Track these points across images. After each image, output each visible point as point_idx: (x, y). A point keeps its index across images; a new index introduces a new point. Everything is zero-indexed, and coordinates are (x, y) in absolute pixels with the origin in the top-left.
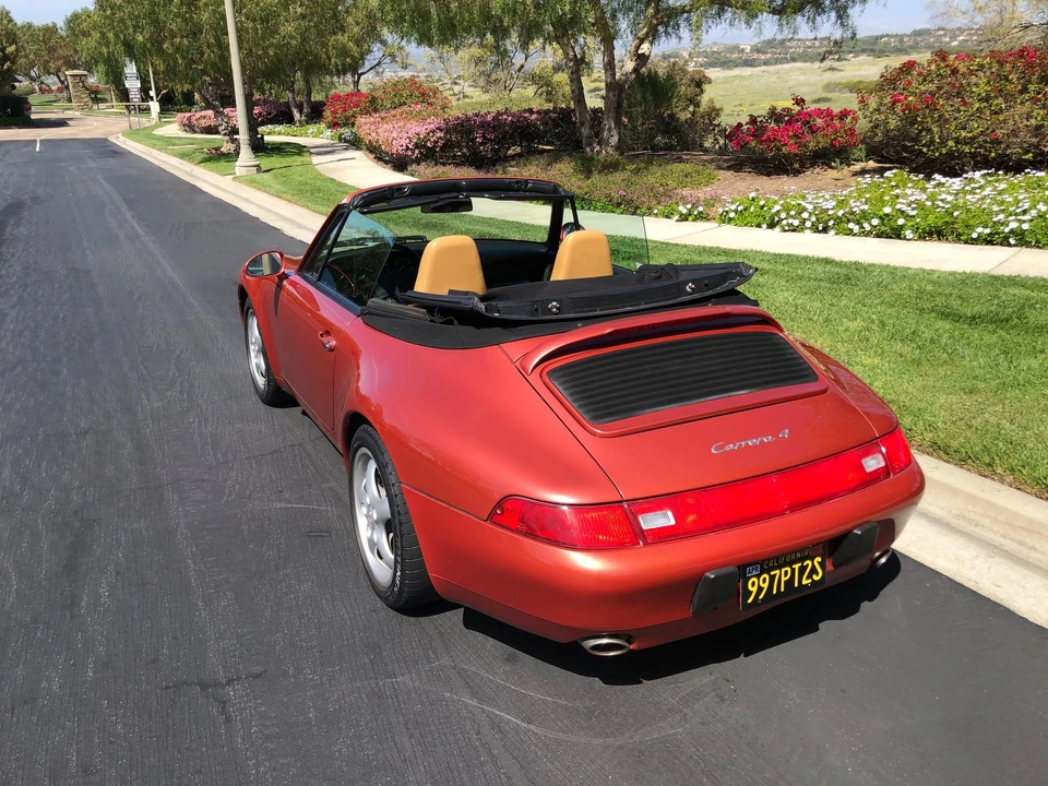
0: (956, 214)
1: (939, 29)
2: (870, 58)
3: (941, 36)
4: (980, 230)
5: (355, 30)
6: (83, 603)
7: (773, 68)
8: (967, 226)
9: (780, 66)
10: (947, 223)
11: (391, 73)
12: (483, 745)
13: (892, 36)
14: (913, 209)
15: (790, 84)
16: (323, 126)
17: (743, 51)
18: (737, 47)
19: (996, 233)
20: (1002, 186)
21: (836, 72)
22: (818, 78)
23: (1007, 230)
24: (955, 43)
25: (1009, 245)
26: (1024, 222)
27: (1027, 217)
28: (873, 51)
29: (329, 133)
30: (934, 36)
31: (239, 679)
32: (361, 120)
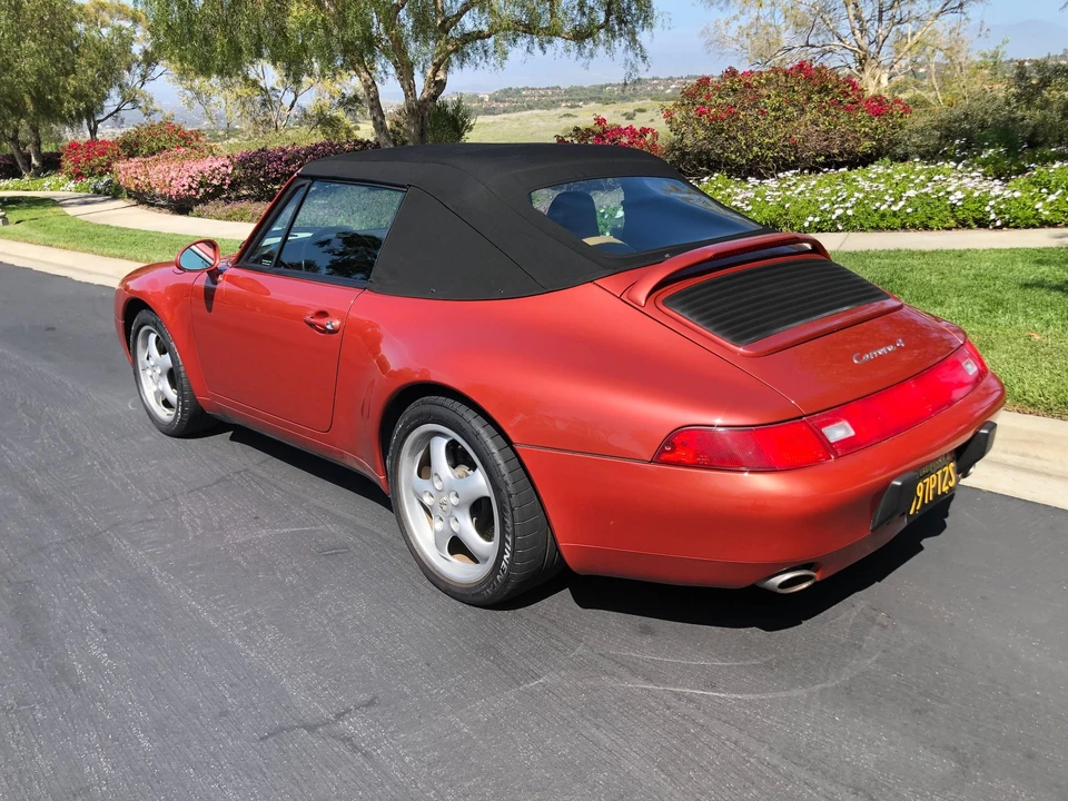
0: (787, 206)
1: (654, 79)
2: (600, 105)
3: (656, 84)
4: (810, 219)
5: (89, 72)
6: (79, 672)
7: (514, 115)
8: (798, 217)
9: (519, 114)
10: (780, 215)
11: (133, 120)
12: (683, 717)
13: (614, 86)
14: (747, 205)
15: (533, 130)
16: (62, 178)
17: (482, 100)
18: (476, 96)
19: (825, 221)
20: (814, 183)
21: (571, 118)
22: (556, 124)
23: (834, 217)
24: (668, 91)
25: (837, 231)
26: (847, 208)
27: (849, 205)
28: (600, 99)
29: (72, 185)
30: (651, 85)
31: (348, 711)
32: (119, 166)
